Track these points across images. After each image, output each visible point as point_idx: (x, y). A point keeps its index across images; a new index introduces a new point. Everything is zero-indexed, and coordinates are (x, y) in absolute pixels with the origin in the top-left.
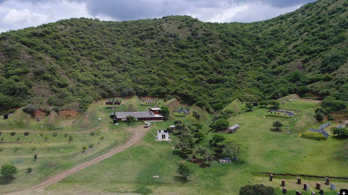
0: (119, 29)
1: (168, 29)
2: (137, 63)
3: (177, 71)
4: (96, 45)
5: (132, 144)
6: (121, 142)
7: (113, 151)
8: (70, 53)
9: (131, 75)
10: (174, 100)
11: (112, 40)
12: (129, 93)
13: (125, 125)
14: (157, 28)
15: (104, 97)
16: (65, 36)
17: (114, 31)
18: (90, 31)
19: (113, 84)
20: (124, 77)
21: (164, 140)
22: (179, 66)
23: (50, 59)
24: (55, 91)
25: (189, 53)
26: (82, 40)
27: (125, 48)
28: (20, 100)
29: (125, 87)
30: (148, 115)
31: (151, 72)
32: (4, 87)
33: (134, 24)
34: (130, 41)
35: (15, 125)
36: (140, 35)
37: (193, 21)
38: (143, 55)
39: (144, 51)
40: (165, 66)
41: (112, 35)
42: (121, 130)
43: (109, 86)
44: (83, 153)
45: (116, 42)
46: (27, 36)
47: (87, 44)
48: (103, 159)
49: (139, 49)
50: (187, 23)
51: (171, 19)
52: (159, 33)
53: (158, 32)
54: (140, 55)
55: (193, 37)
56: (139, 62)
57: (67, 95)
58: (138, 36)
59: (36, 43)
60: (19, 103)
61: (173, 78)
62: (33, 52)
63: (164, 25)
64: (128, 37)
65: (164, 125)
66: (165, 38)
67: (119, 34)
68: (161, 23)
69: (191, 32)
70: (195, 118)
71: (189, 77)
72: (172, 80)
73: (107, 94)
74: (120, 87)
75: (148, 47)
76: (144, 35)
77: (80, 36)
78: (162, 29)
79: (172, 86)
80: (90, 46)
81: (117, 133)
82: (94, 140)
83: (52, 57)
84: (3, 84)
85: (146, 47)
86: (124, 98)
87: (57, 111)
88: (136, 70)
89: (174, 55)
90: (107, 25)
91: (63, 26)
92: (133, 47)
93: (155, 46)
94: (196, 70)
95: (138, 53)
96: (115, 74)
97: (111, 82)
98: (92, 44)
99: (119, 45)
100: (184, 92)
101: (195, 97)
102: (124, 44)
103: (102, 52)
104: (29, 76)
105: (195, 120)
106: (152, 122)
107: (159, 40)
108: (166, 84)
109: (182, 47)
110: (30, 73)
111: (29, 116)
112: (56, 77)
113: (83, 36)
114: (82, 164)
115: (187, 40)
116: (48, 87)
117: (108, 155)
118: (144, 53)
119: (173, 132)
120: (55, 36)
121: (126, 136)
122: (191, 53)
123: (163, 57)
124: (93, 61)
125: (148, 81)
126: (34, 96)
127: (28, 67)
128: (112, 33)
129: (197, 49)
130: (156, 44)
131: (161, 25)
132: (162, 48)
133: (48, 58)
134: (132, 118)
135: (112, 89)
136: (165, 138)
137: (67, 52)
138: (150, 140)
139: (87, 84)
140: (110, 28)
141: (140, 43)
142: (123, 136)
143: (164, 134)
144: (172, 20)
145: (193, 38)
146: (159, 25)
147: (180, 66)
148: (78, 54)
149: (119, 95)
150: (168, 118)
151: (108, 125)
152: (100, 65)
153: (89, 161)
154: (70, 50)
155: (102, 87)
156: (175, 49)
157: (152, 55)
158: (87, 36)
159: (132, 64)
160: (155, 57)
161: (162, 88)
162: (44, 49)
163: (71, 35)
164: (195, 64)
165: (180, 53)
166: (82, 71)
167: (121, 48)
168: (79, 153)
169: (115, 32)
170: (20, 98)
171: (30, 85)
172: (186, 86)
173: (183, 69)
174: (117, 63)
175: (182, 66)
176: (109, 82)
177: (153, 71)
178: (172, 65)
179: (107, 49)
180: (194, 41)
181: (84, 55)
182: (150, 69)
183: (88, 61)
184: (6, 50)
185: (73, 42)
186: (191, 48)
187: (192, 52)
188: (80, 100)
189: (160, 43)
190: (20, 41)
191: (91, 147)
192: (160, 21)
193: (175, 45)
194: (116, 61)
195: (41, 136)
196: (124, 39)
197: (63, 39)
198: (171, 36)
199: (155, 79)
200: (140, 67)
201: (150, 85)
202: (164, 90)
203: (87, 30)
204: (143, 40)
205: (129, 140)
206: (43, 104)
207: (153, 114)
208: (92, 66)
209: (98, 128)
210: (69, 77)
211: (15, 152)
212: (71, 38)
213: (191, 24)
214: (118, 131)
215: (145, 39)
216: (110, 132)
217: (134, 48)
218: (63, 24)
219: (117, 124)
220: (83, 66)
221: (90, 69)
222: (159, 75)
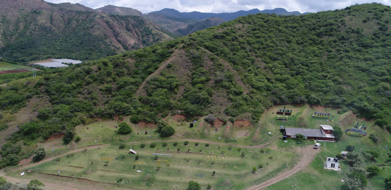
0: (295, 25)
1: (350, 23)
2: (311, 65)
3: (356, 76)
4: (271, 44)
5: (299, 169)
6: (289, 164)
7: (281, 176)
8: (246, 55)
9: (304, 79)
10: (349, 113)
11: (288, 38)
12: (301, 101)
13: (294, 143)
14: (337, 23)
15: (276, 104)
16: (242, 36)
17: (291, 27)
18: (266, 28)
19: (285, 90)
20: (296, 81)
21: (333, 169)
22: (359, 70)
23: (229, 65)
24: (231, 100)
25: (373, 54)
26: (258, 40)
27: (301, 47)
28: (202, 109)
29: (297, 95)
30: (318, 135)
31: (326, 76)
32: (191, 96)
33: (312, 17)
34: (306, 39)
35: (199, 135)
36: (318, 31)
37: (383, 12)
38: (319, 55)
39: (320, 51)
40: (343, 70)
41: (288, 32)
42: (290, 149)
43: (281, 93)
44: (253, 173)
45: (291, 40)
46: (210, 39)
47: (262, 44)
48: (271, 184)
49: (315, 48)
50: (374, 15)
51: (355, 10)
52: (340, 29)
53: (339, 27)
54: (316, 56)
55: (381, 32)
56: (314, 64)
57: (241, 105)
58: (316, 33)
59: (217, 47)
60: (202, 112)
61: (351, 86)
62: (214, 59)
63: (347, 19)
64: (305, 34)
65: (334, 147)
66: (346, 35)
67: (295, 30)
68: (343, 15)
69: (379, 26)
70: (371, 141)
71: (370, 85)
72: (349, 88)
73: (278, 101)
74: (292, 94)
75: (326, 46)
76: (322, 32)
77: (256, 35)
78: (343, 24)
79: (349, 96)
80: (265, 46)
81: (285, 153)
82: (264, 159)
83: (230, 61)
84: (190, 93)
85: (323, 45)
86: (295, 106)
87: (232, 122)
88: (310, 74)
89: (354, 56)
90: (284, 21)
91: (241, 24)
92: (310, 45)
93: (334, 44)
94: (381, 76)
95: (314, 53)
96: (287, 79)
97: (283, 88)
98: (267, 44)
99: (294, 44)
100: (362, 105)
101: (375, 113)
102: (299, 42)
103: (277, 52)
104: (210, 84)
105: (372, 144)
106: (322, 142)
107: (339, 37)
108: (342, 93)
109: (366, 46)
110: (211, 81)
111: (209, 125)
112: (233, 84)
113: (259, 35)
114: (251, 187)
115: (373, 37)
116: (225, 95)
117: (275, 179)
118: (321, 53)
119: (344, 159)
120: (234, 37)
121: (294, 157)
122: (376, 54)
123: (342, 58)
124: (267, 63)
125: (321, 88)
126: (214, 104)
127: (210, 74)
128: (288, 30)
129: (385, 49)
130: (335, 42)
131: (343, 18)
132: (342, 47)
133: (226, 64)
134: (302, 137)
135: (283, 97)
136: (334, 167)
137: (243, 54)
138: (319, 167)
139: (260, 90)
140: (286, 24)
141: (317, 40)
142: (291, 158)
143: (334, 163)
144: (357, 11)
145: (381, 34)
146: (341, 18)
147: (361, 70)
148: (254, 55)
149: (290, 102)
150: (340, 139)
151: (277, 141)
152: (274, 67)
153: (258, 184)
154: (246, 52)
155: (274, 93)
156: (357, 49)
157: (329, 55)
158: (263, 35)
159: (307, 66)
160: (332, 58)
161: (337, 97)
162: (224, 52)
163: (248, 34)
164: (380, 69)
165: (362, 53)
166: (256, 74)
167: (296, 46)
168: (249, 173)
169: (291, 29)
170: (203, 107)
171: (211, 94)
172: (366, 96)
173: (364, 74)
174: (290, 64)
175: (363, 70)
176: (282, 88)
177: (329, 76)
178: (351, 68)
179: (282, 48)
180: (382, 38)
181: (259, 56)
182: (325, 74)
183: (262, 63)
184: (193, 58)
185: (250, 43)
186: (377, 47)
187: (378, 52)
188: (253, 110)
189: (340, 41)
190: (204, 45)
191: (260, 167)
192: (341, 13)
193: (358, 43)
194: (290, 62)
195: (219, 148)
196: (300, 36)
197: (240, 39)
198: (353, 31)
199: (330, 86)
200: (314, 70)
201: (323, 93)
202: (338, 100)
203: (263, 27)
204: (321, 38)
205: (297, 164)
206: (221, 113)
207: (324, 133)
208: (265, 68)
209: (268, 143)
210: (244, 83)
211: (198, 163)
212: (247, 38)
213: (381, 16)
214: (287, 150)
215: (323, 36)
216: (279, 151)
217: (309, 47)
218: (242, 23)
219: (286, 141)
220: (257, 69)
221: (264, 71)
222: (334, 81)
